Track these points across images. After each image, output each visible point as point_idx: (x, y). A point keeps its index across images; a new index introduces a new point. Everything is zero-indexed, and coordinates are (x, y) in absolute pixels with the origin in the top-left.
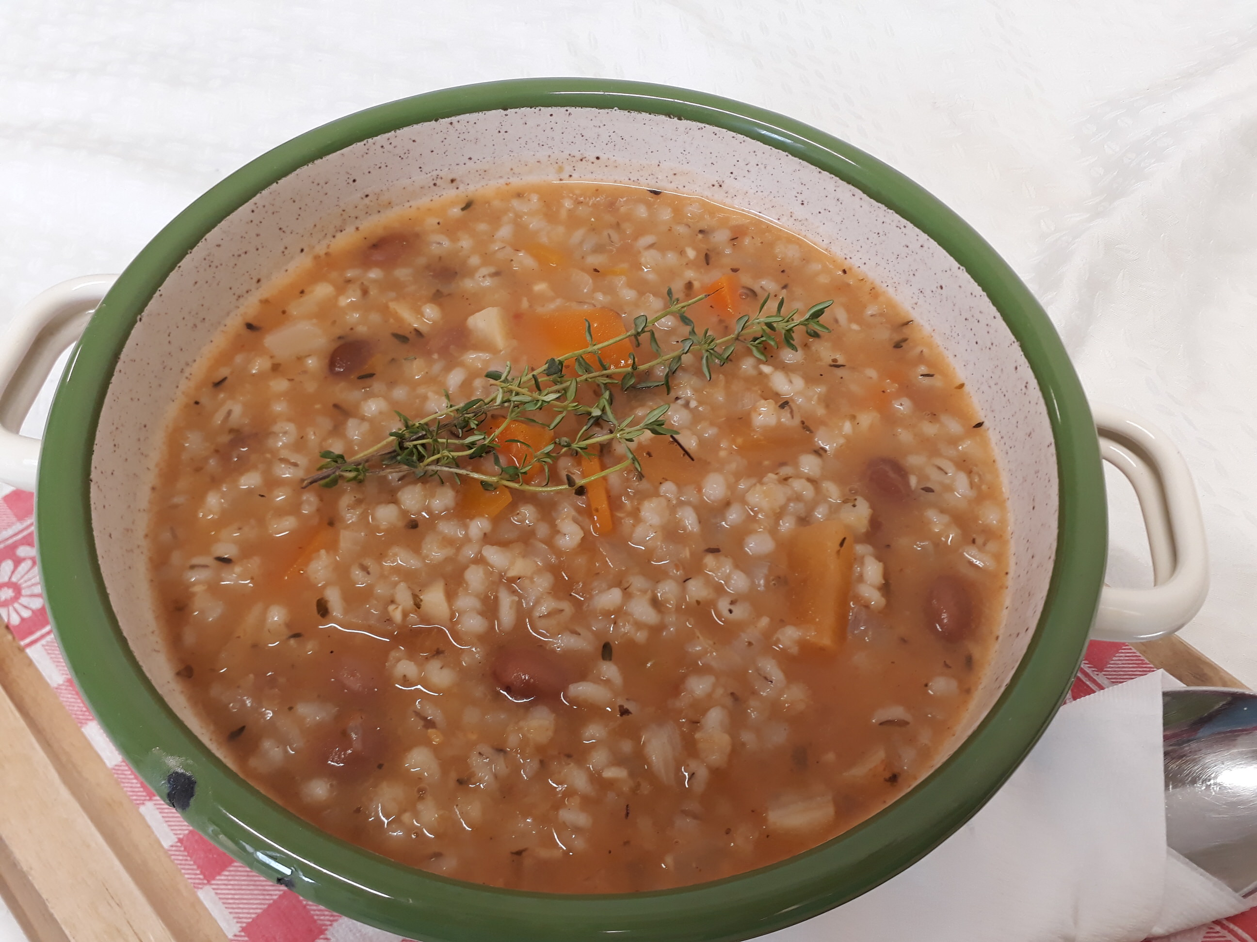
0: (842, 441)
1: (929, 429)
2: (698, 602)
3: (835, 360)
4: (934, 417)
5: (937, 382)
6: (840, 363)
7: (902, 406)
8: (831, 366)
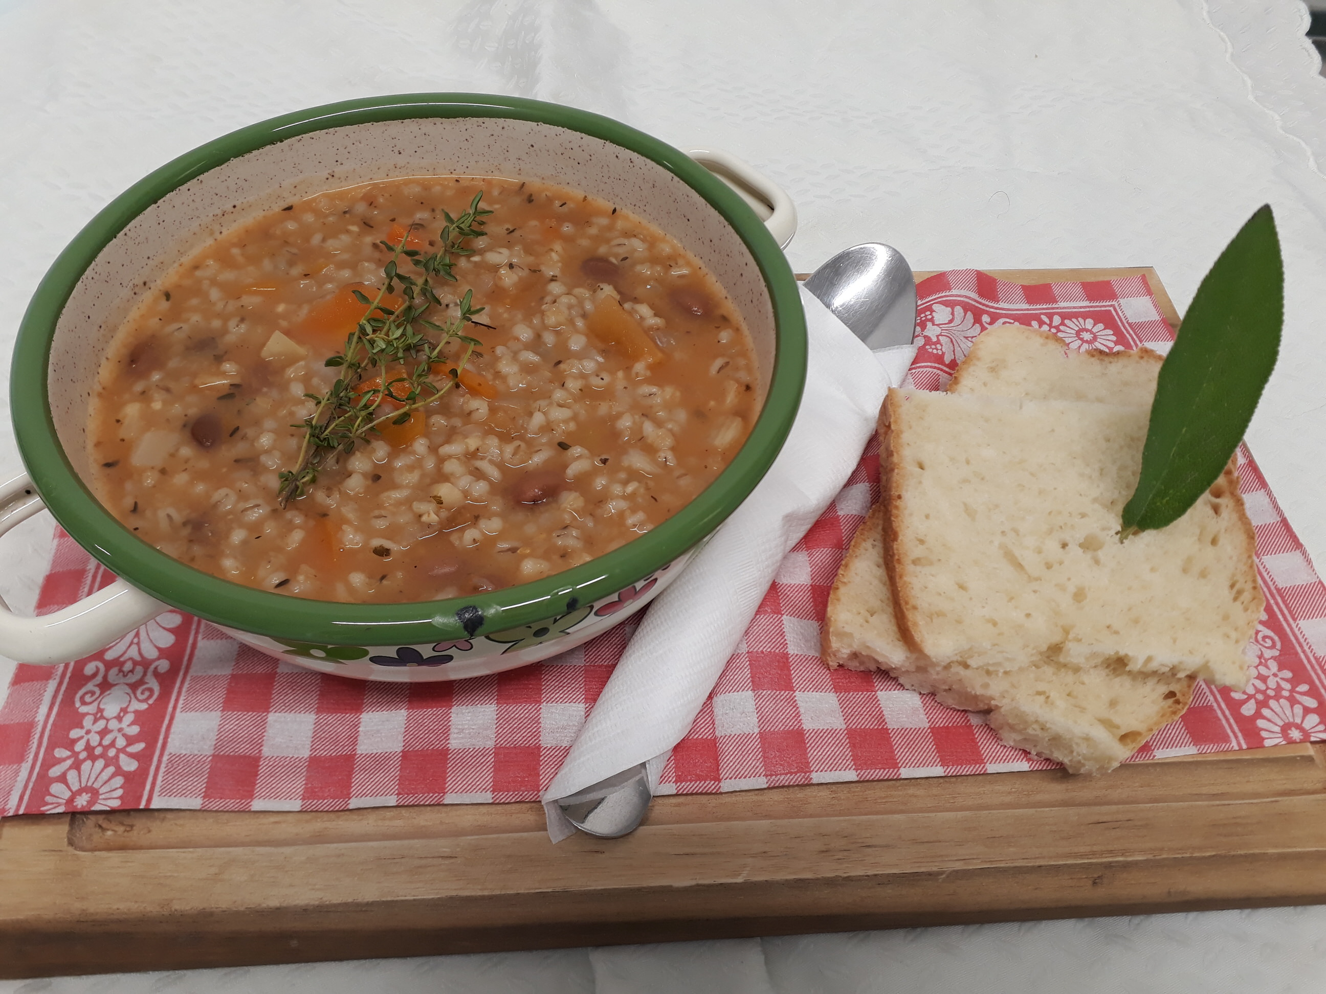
0: (560, 264)
1: (593, 231)
2: (581, 390)
3: (507, 229)
4: (588, 223)
5: (571, 205)
6: (511, 229)
7: (567, 228)
8: (508, 234)
